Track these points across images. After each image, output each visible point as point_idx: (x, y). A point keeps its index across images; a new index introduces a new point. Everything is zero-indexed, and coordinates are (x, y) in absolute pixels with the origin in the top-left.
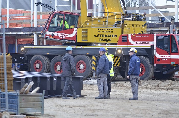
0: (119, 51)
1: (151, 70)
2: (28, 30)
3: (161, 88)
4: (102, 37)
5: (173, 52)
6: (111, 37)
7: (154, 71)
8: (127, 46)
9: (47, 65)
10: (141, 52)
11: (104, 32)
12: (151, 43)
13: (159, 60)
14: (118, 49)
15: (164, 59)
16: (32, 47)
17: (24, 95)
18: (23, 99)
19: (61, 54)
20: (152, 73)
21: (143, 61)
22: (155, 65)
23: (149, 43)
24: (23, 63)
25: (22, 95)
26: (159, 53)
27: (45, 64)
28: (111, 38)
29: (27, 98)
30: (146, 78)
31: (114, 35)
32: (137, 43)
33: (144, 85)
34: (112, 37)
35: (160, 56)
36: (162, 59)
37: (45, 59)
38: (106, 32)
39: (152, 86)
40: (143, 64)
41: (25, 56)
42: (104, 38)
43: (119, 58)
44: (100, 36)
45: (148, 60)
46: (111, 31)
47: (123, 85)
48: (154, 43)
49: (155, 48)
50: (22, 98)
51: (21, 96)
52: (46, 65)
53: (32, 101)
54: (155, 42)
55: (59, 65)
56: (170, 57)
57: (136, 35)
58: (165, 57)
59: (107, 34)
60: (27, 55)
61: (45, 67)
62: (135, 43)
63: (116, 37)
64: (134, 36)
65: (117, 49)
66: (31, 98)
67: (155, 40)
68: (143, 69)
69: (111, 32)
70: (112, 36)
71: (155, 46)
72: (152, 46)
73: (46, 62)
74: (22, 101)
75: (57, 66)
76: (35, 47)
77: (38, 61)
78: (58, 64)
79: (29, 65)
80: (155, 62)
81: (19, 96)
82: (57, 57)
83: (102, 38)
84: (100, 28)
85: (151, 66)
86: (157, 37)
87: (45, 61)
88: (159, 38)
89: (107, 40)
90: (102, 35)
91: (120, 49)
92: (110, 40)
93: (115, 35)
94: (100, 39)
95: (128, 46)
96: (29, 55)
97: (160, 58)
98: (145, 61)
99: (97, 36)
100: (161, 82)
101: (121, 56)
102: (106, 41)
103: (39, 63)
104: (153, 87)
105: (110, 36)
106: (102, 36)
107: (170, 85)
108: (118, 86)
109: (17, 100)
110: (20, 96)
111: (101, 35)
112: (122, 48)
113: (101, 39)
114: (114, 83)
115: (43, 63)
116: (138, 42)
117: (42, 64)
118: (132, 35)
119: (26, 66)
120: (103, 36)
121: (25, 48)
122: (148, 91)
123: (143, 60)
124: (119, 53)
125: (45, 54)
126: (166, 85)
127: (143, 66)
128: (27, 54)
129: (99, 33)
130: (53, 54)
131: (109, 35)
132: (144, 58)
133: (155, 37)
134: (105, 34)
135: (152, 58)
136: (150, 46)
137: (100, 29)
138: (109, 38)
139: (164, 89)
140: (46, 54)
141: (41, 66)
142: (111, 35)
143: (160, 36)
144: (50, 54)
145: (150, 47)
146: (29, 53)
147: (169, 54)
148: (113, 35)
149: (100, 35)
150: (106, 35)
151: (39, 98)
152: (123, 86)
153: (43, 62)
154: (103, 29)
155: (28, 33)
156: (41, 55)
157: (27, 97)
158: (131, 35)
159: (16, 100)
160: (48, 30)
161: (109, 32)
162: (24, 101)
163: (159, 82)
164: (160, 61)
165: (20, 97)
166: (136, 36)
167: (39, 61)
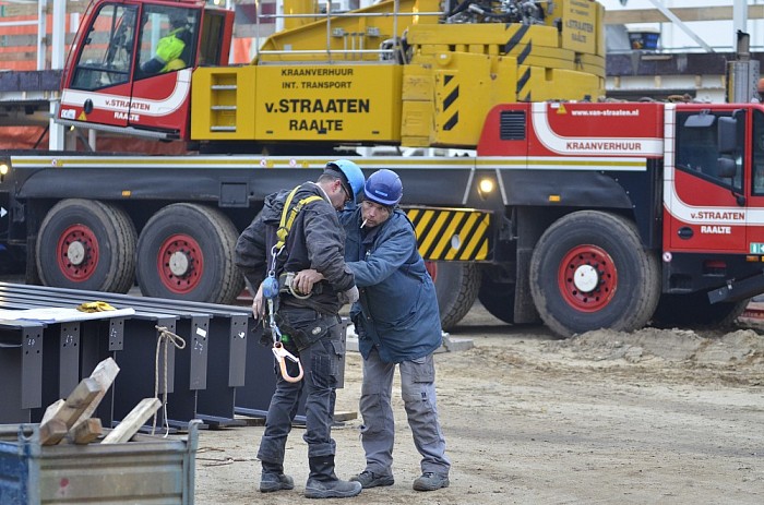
0: (486, 186)
1: (648, 281)
2: (23, 83)
3: (722, 377)
4: (302, 111)
5: (758, 195)
6: (341, 111)
7: (660, 285)
8: (524, 158)
9: (122, 250)
10: (599, 190)
11: (309, 85)
12: (649, 146)
13: (689, 231)
14: (480, 174)
15: (712, 226)
16: (50, 162)
17: (69, 457)
18: (64, 482)
19: (193, 197)
20: (651, 294)
21: (606, 236)
22: (667, 257)
23: (638, 146)
24: (6, 236)
25: (60, 452)
26: (687, 197)
27: (114, 244)
28: (344, 116)
29: (90, 472)
30: (622, 323)
31: (358, 98)
32: (575, 145)
33: (623, 357)
34: (349, 111)
35: (696, 210)
36: (703, 229)
37: (113, 219)
38: (321, 85)
39: (672, 365)
40: (608, 250)
41: (14, 203)
42: (309, 117)
43: (487, 219)
44: (291, 105)
45: (630, 232)
46: (341, 78)
47: (515, 356)
48: (662, 147)
49: (669, 173)
50: (56, 473)
51: (50, 463)
52: (114, 251)
53: (117, 491)
54: (669, 145)
55: (182, 251)
56: (742, 216)
57: (570, 107)
58: (718, 220)
59: (326, 96)
60: (22, 200)
61: (113, 261)
62: (569, 145)
63: (367, 111)
64: (563, 111)
65: (472, 175)
66: (111, 471)
67: (669, 131)
68: (605, 278)
69: (343, 85)
70: (345, 105)
71: (669, 160)
72: (655, 164)
73: (119, 233)
74: (58, 495)
75: (170, 253)
76: (64, 162)
77: (76, 229)
78: (176, 243)
79: (34, 248)
80: (666, 242)
81: (39, 463)
82: (170, 208)
83: (299, 116)
84: (294, 67)
85: (646, 262)
86: (681, 116)
87: (110, 232)
88: (692, 121)
89: (326, 125)
90: (303, 101)
91: (491, 173)
92: (338, 125)
93: (361, 102)
94: (293, 124)
95: (530, 158)
96: (32, 199)
97: (695, 220)
98: (616, 238)
99: (277, 106)
100: (705, 344)
101: (492, 212)
102: (320, 132)
103: (83, 239)
104: (677, 371)
105: (338, 105)
106: (303, 107)
107: (759, 359)
108: (491, 359)
109: (25, 489)
110: (46, 463)
111: (295, 102)
112: (498, 172)
113: (296, 122)
114: (470, 346)
115: (99, 240)
116: (585, 141)
117: (96, 245)
118: (554, 105)
119: (19, 251)
120: (305, 104)
121: (14, 165)
122: (660, 390)
123: (608, 233)
124: (485, 196)
125: (113, 195)
126: (733, 359)
127: (604, 263)
128: (23, 195)
129: (290, 94)
130: (152, 197)
131: (332, 101)
132: (610, 222)
133: (670, 117)
134: (312, 95)
135: (654, 224)
136: (645, 160)
137: (290, 72)
138: (332, 115)
139: (738, 381)
140: (118, 193)
141: (91, 252)
142: (341, 102)
143: (697, 111)
144: (139, 193)
145: (644, 169)
146: (32, 188)
147: (742, 203)
148: (350, 101)
149: (291, 101)
150: (318, 102)
151: (164, 469)
152: (518, 363)
153: (102, 235)
154: (308, 72)
155: (23, 97)
156: (93, 199)
157: (91, 466)
158: (549, 106)
159: (16, 486)
160: (73, 85)
161: (332, 84)
162: (66, 496)
163: (698, 344)
164: (691, 235)
165: (43, 468)
166: (574, 113)
167: (82, 229)
